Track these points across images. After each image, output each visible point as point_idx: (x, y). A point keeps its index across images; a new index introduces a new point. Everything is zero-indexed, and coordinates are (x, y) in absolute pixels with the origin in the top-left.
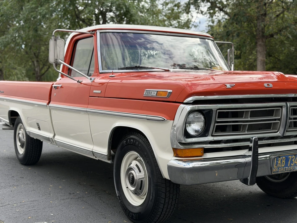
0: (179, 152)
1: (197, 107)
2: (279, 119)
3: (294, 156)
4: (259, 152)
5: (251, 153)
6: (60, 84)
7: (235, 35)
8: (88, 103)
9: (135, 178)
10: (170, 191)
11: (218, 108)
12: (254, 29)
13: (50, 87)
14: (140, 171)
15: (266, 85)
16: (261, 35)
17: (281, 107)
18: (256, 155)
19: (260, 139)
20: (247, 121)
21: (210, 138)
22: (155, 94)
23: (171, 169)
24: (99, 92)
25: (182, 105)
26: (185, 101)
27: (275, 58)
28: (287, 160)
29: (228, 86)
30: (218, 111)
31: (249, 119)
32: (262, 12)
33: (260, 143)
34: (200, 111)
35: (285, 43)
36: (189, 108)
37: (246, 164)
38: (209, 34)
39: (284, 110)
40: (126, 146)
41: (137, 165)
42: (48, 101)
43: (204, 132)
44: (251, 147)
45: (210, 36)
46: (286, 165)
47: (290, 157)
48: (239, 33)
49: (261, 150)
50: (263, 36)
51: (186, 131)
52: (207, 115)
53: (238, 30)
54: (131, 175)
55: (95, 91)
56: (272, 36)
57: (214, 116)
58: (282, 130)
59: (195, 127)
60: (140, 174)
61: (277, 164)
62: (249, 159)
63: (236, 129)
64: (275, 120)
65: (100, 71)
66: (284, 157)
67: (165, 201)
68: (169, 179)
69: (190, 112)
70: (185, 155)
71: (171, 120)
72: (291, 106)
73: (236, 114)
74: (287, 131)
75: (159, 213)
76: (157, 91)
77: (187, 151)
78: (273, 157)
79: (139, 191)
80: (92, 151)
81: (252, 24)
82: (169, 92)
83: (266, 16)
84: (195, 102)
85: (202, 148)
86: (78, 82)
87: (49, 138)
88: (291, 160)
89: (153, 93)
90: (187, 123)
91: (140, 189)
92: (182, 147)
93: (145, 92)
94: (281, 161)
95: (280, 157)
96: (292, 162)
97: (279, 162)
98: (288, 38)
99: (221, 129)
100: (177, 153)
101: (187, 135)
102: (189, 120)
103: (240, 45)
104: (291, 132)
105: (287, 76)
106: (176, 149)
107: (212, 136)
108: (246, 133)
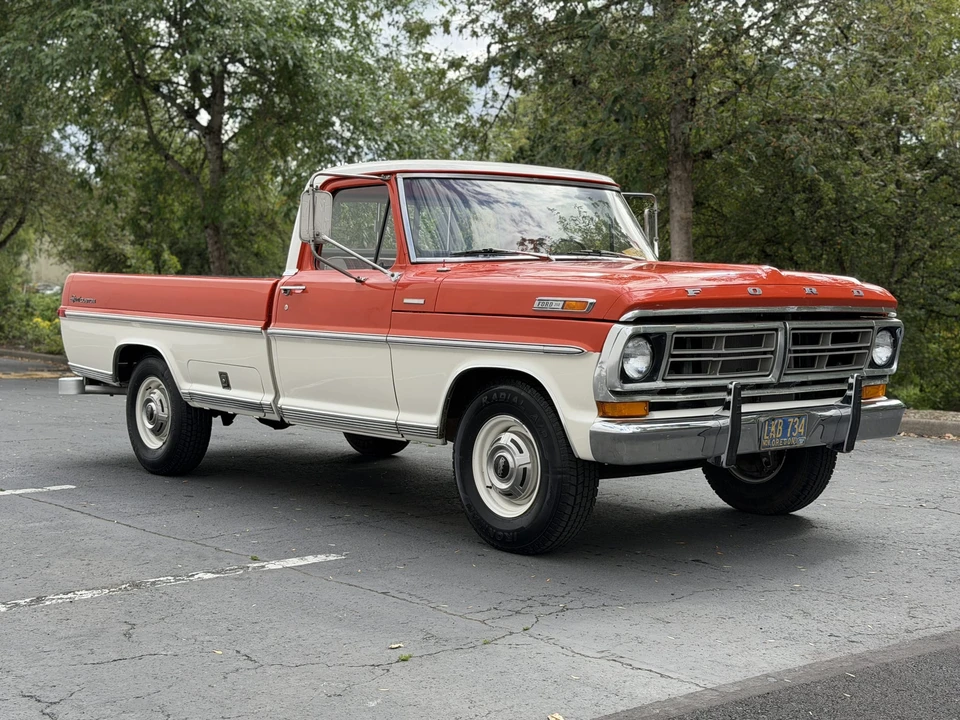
0: (608, 409)
1: (642, 328)
2: (772, 353)
3: (796, 419)
4: (743, 411)
5: (728, 413)
6: (301, 285)
7: (615, 149)
8: (390, 325)
9: (511, 465)
10: (583, 482)
11: (676, 330)
12: (661, 134)
13: (267, 291)
14: (521, 451)
15: (750, 290)
16: (680, 151)
17: (776, 330)
18: (737, 416)
19: (744, 387)
20: (719, 355)
21: (659, 384)
22: (561, 306)
23: (596, 437)
24: (422, 301)
25: (616, 326)
26: (622, 319)
27: (713, 210)
28: (786, 425)
29: (691, 292)
30: (675, 336)
31: (724, 351)
32: (687, 96)
33: (745, 394)
34: (645, 336)
35: (738, 174)
36: (629, 330)
37: (720, 430)
38: (611, 177)
39: (781, 335)
40: (486, 405)
41: (513, 441)
42: (264, 322)
43: (651, 374)
44: (729, 402)
45: (612, 182)
46: (784, 435)
47: (791, 420)
48: (625, 146)
49: (745, 408)
50: (686, 155)
51: (623, 372)
52: (656, 343)
53: (625, 137)
54: (502, 461)
55: (406, 301)
56: (708, 154)
57: (669, 344)
58: (776, 372)
59: (637, 365)
60: (522, 457)
61: (769, 431)
62: (727, 422)
63: (698, 368)
64: (765, 353)
65: (414, 259)
66: (780, 421)
67: (575, 500)
68: (593, 459)
69: (632, 337)
70: (620, 414)
71: (595, 352)
72: (793, 329)
73: (697, 342)
74: (785, 374)
75: (563, 524)
76: (565, 301)
77: (622, 406)
78: (762, 419)
79: (519, 488)
80: (396, 424)
81: (657, 122)
82: (591, 304)
83: (695, 105)
84: (638, 321)
85: (646, 402)
86: (357, 281)
87: (261, 404)
88: (793, 426)
89: (556, 304)
90: (625, 357)
91: (522, 485)
92: (613, 399)
93: (537, 302)
94: (776, 426)
95: (774, 420)
96: (793, 430)
97: (773, 429)
98: (750, 160)
99: (677, 368)
100: (604, 410)
101: (625, 378)
102: (628, 351)
103: (626, 176)
104: (793, 377)
105: (785, 273)
106: (603, 402)
107: (664, 380)
108: (718, 376)
